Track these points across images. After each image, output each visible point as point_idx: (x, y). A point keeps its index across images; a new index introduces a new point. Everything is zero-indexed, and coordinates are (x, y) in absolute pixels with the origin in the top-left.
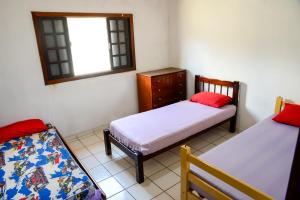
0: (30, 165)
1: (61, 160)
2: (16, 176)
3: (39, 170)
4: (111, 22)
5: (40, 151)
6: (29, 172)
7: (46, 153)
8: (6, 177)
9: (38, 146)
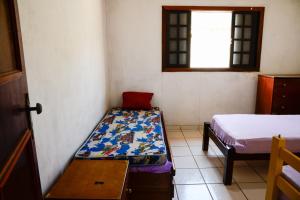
0: (127, 128)
1: (152, 132)
2: (114, 133)
3: (132, 133)
4: (237, 16)
5: (140, 122)
6: (124, 133)
7: (143, 125)
8: (108, 131)
9: (140, 119)
